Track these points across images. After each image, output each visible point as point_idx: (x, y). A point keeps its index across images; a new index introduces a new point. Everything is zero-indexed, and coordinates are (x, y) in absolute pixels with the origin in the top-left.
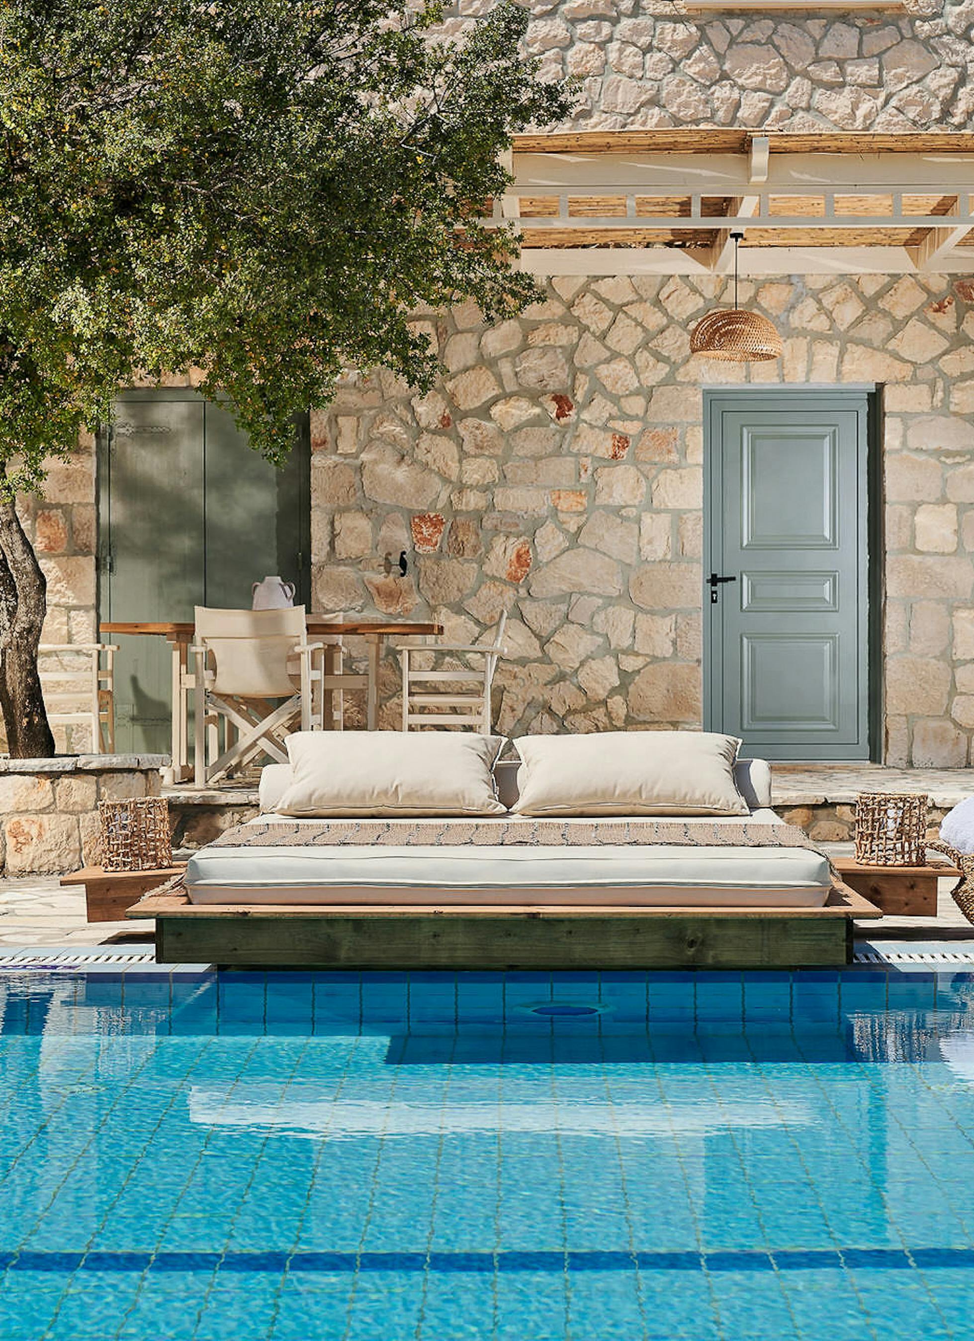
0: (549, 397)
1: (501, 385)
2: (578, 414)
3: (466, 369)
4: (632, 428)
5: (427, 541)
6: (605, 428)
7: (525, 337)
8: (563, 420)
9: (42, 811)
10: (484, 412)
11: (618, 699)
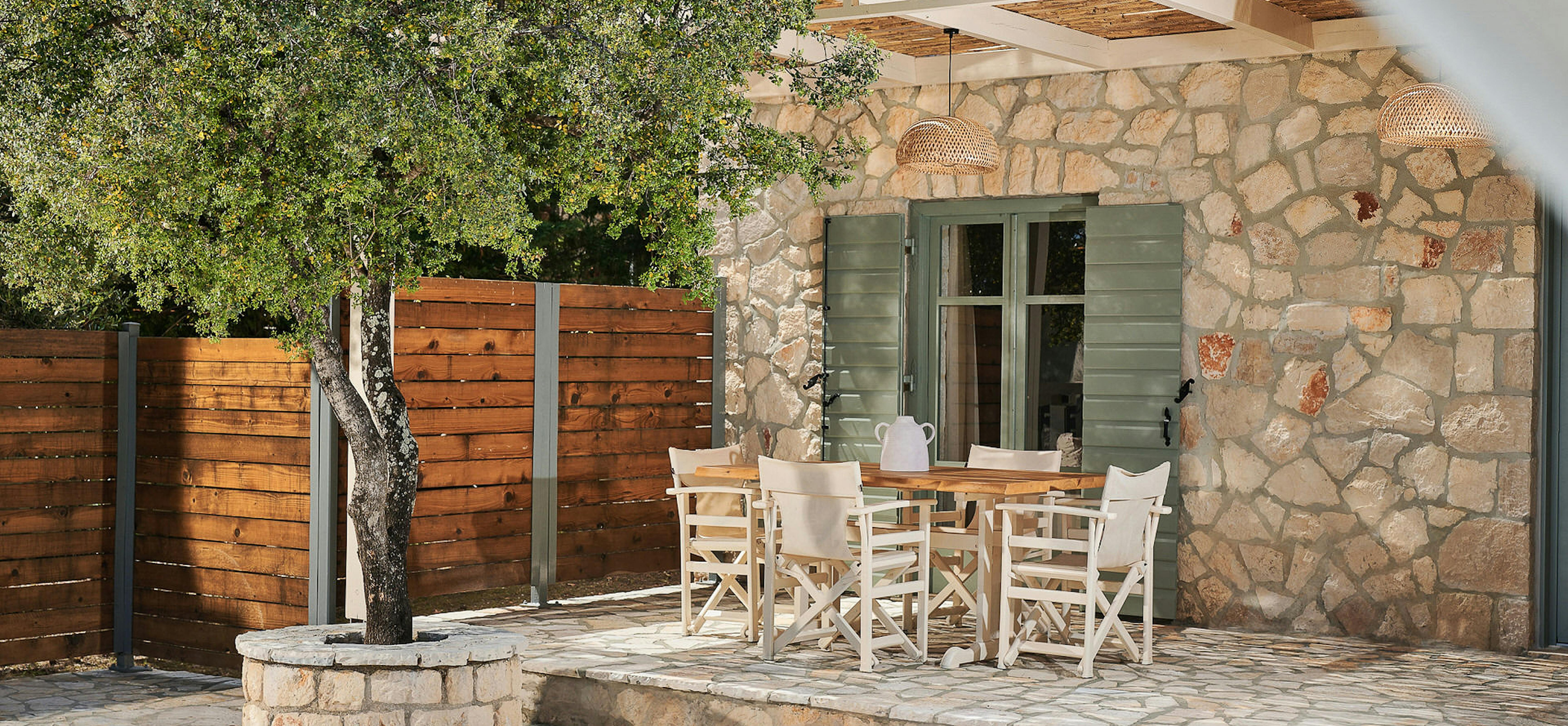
0: (1350, 195)
1: (1297, 184)
2: (1384, 214)
3: (1260, 166)
4: (1448, 229)
5: (1214, 365)
6: (1414, 230)
7: (1324, 125)
8: (1366, 223)
9: (302, 709)
10: (1276, 214)
11: (1427, 560)
